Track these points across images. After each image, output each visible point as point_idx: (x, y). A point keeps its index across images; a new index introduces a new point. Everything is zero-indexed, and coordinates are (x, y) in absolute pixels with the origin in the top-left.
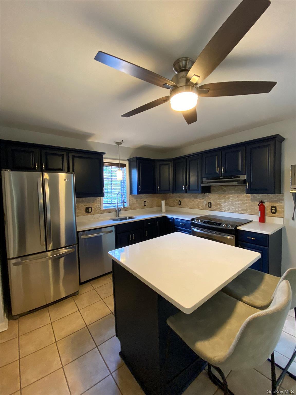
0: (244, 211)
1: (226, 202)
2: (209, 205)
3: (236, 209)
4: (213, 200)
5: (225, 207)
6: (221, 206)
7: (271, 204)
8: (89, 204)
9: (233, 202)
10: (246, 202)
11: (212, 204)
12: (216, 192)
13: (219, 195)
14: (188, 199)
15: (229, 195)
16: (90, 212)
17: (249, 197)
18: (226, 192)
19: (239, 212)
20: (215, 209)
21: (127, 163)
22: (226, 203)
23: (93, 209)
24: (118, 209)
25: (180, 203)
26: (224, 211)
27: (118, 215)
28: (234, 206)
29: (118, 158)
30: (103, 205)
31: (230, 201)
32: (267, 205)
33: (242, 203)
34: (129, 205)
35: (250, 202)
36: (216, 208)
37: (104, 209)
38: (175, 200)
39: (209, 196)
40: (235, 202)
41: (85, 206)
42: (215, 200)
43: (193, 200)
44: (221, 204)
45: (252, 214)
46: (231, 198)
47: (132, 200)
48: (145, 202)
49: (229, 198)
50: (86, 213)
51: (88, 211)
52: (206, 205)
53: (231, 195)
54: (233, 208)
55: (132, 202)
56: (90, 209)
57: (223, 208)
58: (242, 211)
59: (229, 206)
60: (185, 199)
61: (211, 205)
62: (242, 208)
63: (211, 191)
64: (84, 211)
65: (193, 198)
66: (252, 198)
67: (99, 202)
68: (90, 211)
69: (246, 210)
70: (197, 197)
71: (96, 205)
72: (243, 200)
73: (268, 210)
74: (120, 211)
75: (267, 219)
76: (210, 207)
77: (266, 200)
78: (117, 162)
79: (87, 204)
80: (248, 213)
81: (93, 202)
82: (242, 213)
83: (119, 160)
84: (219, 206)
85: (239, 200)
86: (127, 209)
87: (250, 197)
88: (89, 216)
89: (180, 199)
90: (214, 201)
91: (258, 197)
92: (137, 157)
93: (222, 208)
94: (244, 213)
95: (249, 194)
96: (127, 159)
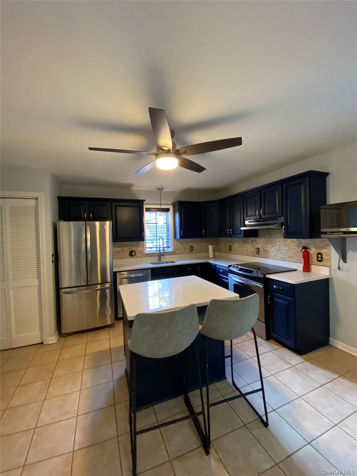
0: (290, 258)
1: (273, 247)
2: (257, 251)
3: (283, 256)
4: (260, 245)
5: (272, 254)
6: (269, 252)
7: (316, 250)
8: (133, 248)
9: (280, 248)
10: (292, 247)
11: (260, 249)
12: (264, 236)
13: (266, 240)
14: (238, 244)
15: (276, 240)
16: (133, 256)
17: (295, 242)
18: (273, 237)
19: (286, 260)
20: (262, 255)
21: (171, 207)
22: (273, 249)
23: (136, 252)
24: (160, 254)
25: (231, 248)
26: (271, 258)
27: (160, 260)
28: (281, 253)
29: (160, 203)
30: (146, 249)
31: (277, 247)
32: (313, 251)
33: (288, 249)
34: (173, 249)
35: (296, 247)
36: (264, 254)
37: (147, 252)
38: (226, 245)
39: (257, 241)
40: (282, 248)
41: (129, 249)
42: (263, 245)
43: (243, 246)
44: (269, 250)
45: (298, 262)
46: (278, 243)
47: (177, 244)
48: (192, 246)
49: (276, 242)
50: (130, 256)
51: (131, 254)
52: (254, 250)
53: (278, 240)
54: (279, 255)
55: (177, 246)
56: (134, 253)
57: (271, 255)
58: (288, 259)
59: (276, 253)
60: (235, 244)
61: (259, 251)
62: (288, 255)
63: (259, 235)
64: (128, 255)
65: (242, 243)
66: (297, 243)
67: (142, 246)
68: (134, 254)
69: (292, 257)
70: (246, 242)
71: (139, 249)
72: (289, 246)
73: (314, 258)
74: (163, 255)
75: (313, 267)
76: (258, 254)
77: (312, 246)
78: (159, 207)
79: (131, 248)
80: (294, 260)
81: (136, 246)
82: (289, 260)
83: (161, 204)
84: (267, 252)
85: (285, 245)
86: (171, 253)
87: (297, 242)
88: (133, 259)
89: (230, 244)
90: (261, 247)
91: (303, 242)
92: (178, 201)
93: (269, 254)
94: (290, 261)
95: (295, 239)
96: (171, 203)
